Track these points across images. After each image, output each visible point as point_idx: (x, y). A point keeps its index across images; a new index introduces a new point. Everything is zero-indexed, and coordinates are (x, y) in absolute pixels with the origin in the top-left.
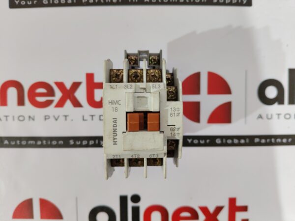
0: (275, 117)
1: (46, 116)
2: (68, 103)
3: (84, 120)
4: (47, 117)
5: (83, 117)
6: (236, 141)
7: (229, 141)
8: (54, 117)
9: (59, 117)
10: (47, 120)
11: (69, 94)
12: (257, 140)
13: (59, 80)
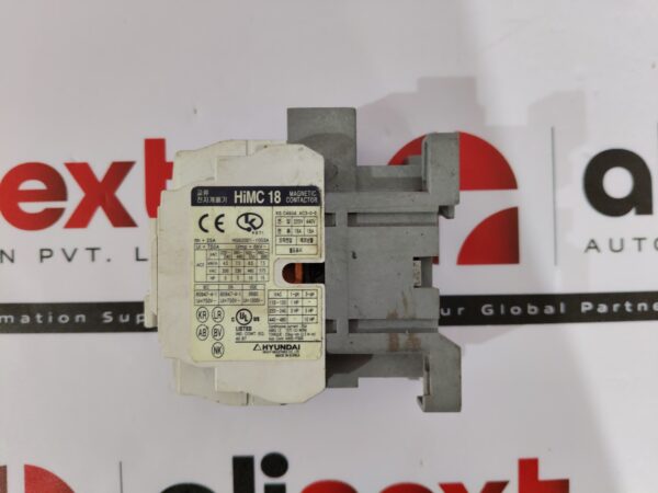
0: (631, 245)
1: (42, 250)
2: (100, 217)
3: (138, 259)
4: (46, 253)
5: (137, 250)
6: (532, 310)
7: (516, 311)
8: (64, 250)
9: (75, 251)
10: (45, 260)
11: (101, 194)
12: (586, 307)
13: (78, 159)
